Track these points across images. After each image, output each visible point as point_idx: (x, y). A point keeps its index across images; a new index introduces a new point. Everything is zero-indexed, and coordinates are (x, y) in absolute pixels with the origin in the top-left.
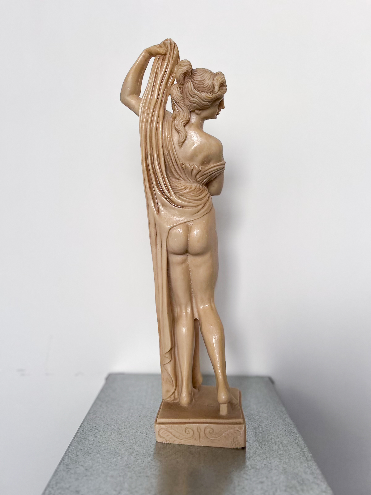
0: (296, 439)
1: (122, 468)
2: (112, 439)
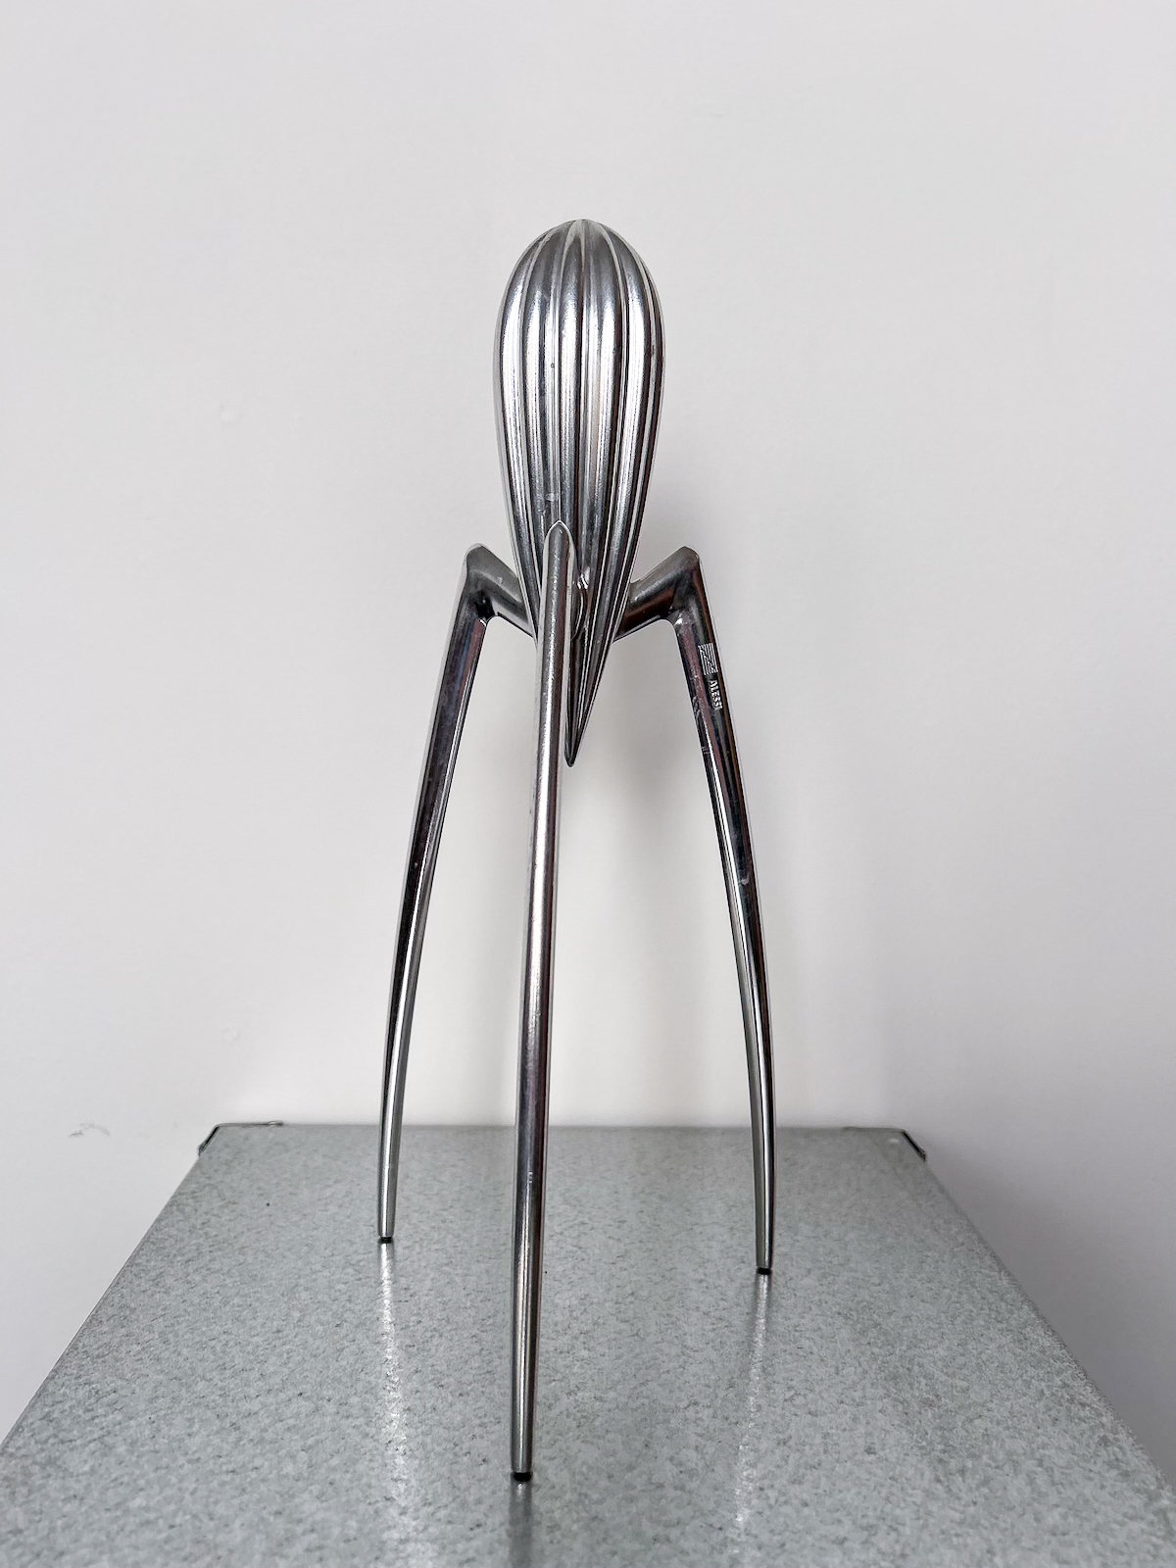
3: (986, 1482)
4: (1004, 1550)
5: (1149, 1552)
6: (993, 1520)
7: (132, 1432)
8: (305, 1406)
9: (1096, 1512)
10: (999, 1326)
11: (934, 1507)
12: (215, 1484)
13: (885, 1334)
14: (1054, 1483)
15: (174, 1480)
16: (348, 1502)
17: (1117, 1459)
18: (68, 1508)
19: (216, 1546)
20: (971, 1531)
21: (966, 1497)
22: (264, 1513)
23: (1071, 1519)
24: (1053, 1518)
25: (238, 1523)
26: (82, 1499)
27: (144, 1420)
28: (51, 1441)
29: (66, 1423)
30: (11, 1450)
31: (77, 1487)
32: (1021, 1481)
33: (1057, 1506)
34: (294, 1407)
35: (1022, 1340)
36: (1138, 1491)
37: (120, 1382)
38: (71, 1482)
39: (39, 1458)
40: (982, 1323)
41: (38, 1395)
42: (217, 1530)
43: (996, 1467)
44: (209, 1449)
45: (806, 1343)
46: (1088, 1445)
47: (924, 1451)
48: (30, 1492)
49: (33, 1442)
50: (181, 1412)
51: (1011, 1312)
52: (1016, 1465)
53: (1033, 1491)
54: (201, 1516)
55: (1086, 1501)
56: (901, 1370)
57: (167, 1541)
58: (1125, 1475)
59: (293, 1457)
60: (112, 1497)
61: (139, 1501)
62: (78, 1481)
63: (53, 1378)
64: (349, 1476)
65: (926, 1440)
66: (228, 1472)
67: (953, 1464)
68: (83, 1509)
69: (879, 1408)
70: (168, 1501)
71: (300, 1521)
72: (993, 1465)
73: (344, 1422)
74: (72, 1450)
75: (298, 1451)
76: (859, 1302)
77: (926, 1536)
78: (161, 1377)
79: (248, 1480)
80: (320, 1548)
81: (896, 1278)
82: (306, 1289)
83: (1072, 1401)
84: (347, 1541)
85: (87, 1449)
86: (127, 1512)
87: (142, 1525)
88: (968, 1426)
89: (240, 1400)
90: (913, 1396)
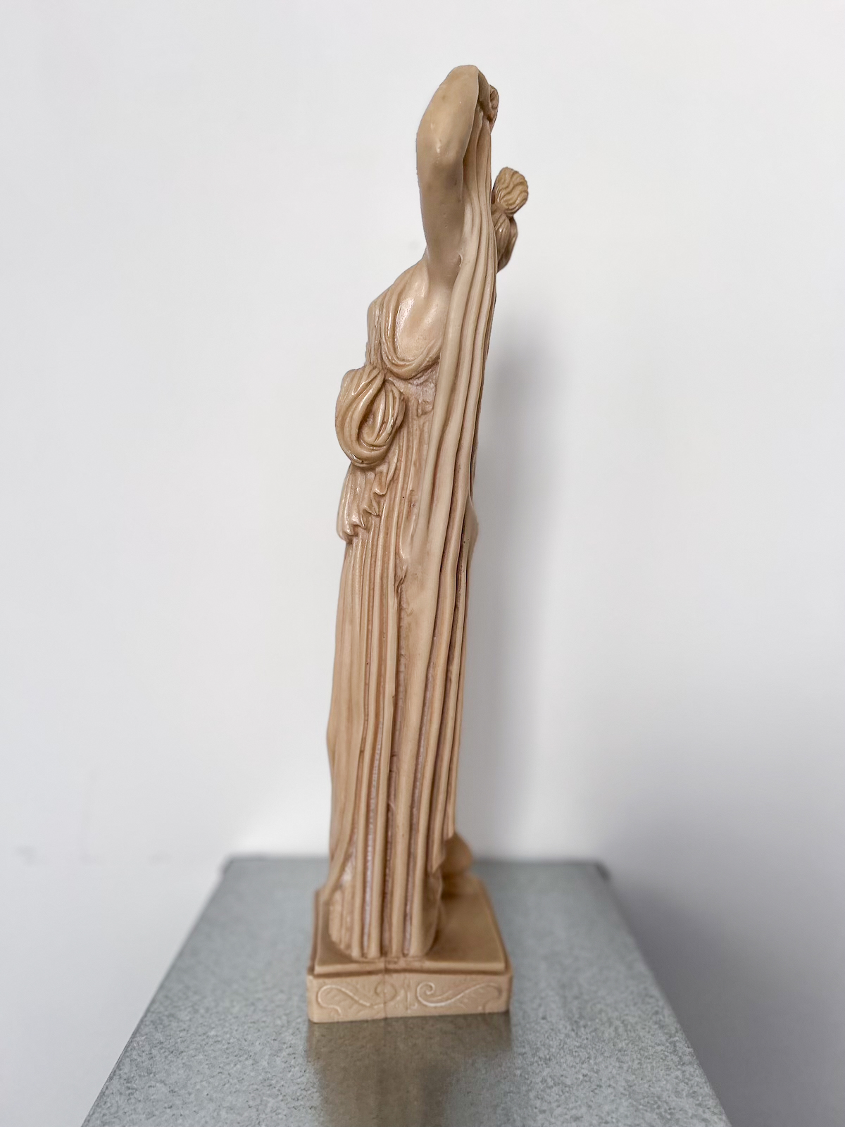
31: (185, 1026)
36: (666, 1034)
60: (201, 1030)
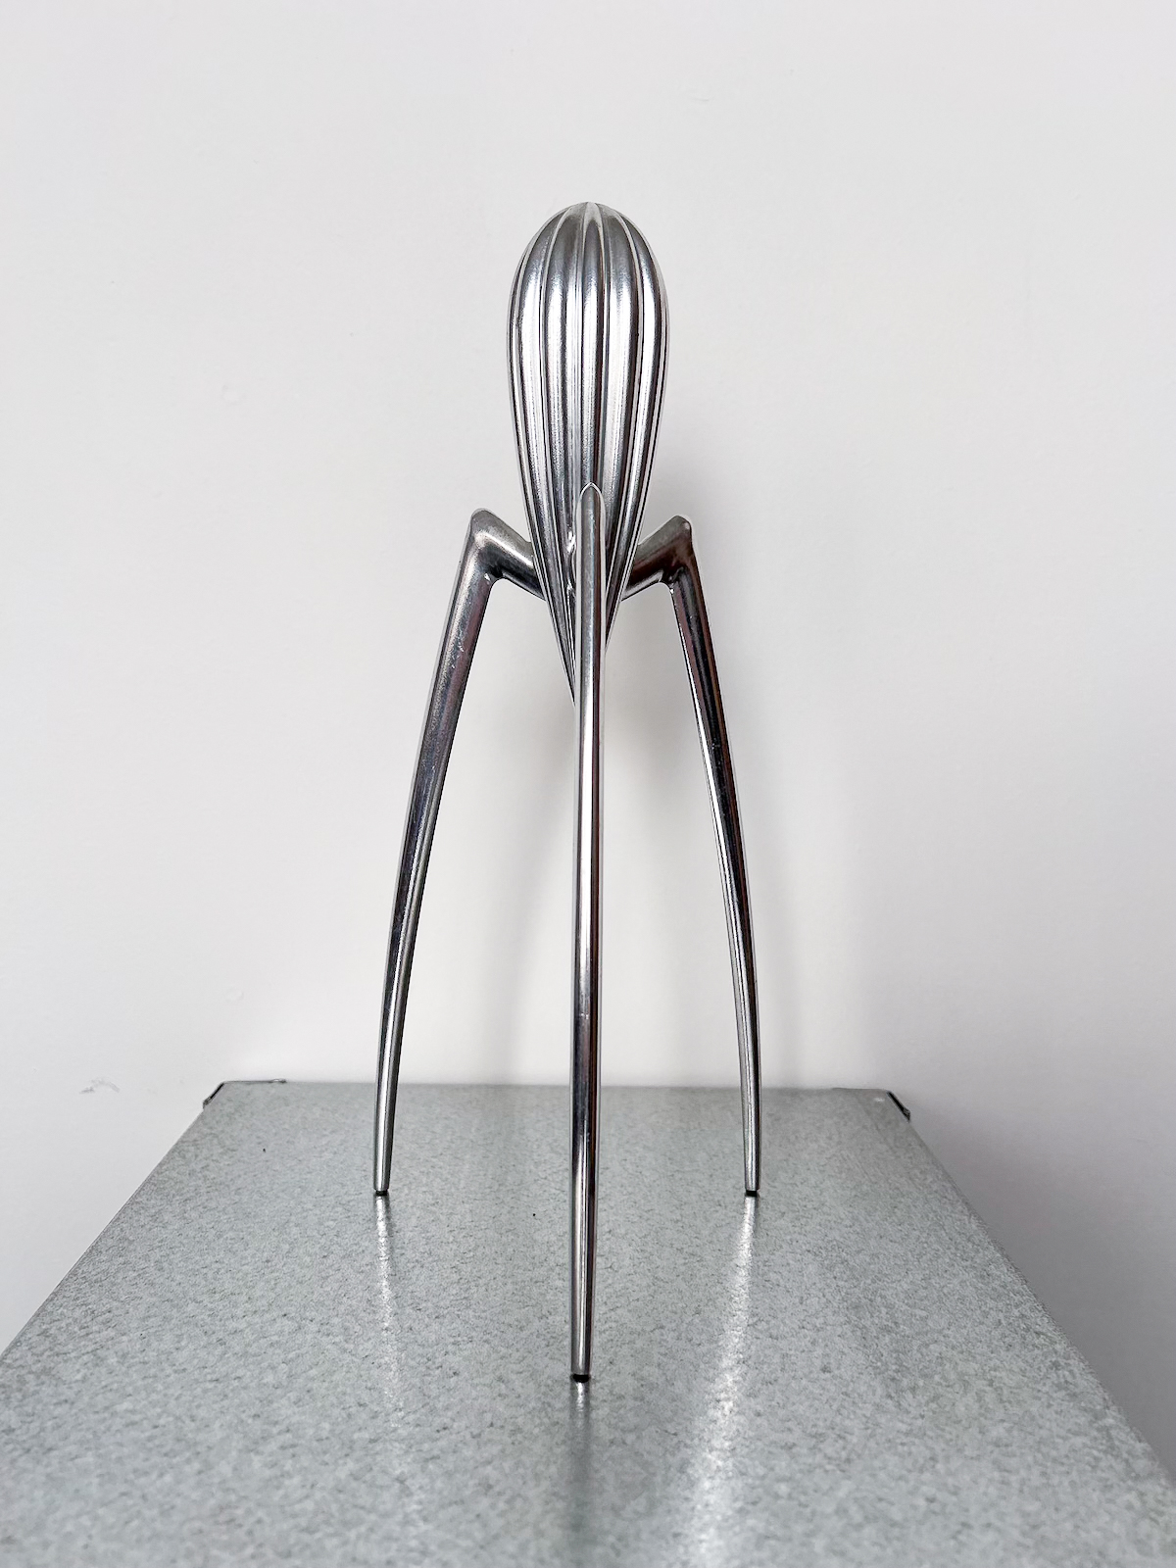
0: (1056, 1366)
1: (197, 1524)
2: (176, 1372)
3: (935, 1398)
4: (947, 1459)
5: (1089, 1464)
6: (939, 1432)
7: (124, 1345)
8: (288, 1325)
9: (1041, 1428)
10: (964, 1263)
11: (883, 1420)
12: (199, 1390)
13: (851, 1270)
14: (1001, 1401)
15: (160, 1387)
16: (323, 1406)
17: (1066, 1382)
18: (59, 1411)
19: (196, 1444)
20: (917, 1441)
21: (914, 1412)
22: (243, 1416)
23: (1015, 1433)
24: (998, 1431)
25: (217, 1425)
26: (73, 1403)
27: (135, 1335)
28: (47, 1353)
29: (62, 1338)
30: (8, 1361)
32: (970, 1399)
33: (1003, 1421)
34: (277, 1327)
35: (985, 1276)
36: (1084, 1410)
37: (115, 1304)
38: (63, 1388)
39: (34, 1369)
40: (947, 1260)
41: (37, 1315)
42: (198, 1430)
43: (948, 1386)
44: (196, 1361)
45: (773, 1276)
46: (1039, 1369)
47: (878, 1371)
48: (24, 1397)
49: (29, 1354)
50: (171, 1330)
51: (977, 1251)
52: (966, 1385)
53: (981, 1407)
54: (184, 1418)
55: (1033, 1418)
56: (864, 1301)
57: (150, 1439)
58: (1073, 1396)
59: (273, 1368)
60: (101, 1402)
61: (126, 1405)
62: (70, 1388)
63: (52, 1300)
64: (326, 1384)
65: (881, 1361)
66: (211, 1381)
67: (905, 1382)
68: (74, 1411)
69: (839, 1333)
70: (154, 1405)
71: (276, 1423)
72: (944, 1383)
73: (325, 1339)
74: (66, 1361)
75: (279, 1364)
76: (829, 1242)
77: (872, 1444)
78: (154, 1299)
79: (231, 1388)
80: (293, 1446)
81: (866, 1220)
82: (297, 1225)
83: (1028, 1330)
84: (320, 1440)
85: (80, 1361)
86: (114, 1414)
87: (127, 1425)
88: (924, 1350)
89: (227, 1319)
90: (873, 1323)
